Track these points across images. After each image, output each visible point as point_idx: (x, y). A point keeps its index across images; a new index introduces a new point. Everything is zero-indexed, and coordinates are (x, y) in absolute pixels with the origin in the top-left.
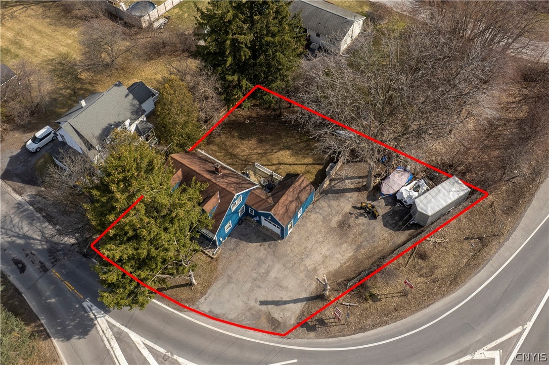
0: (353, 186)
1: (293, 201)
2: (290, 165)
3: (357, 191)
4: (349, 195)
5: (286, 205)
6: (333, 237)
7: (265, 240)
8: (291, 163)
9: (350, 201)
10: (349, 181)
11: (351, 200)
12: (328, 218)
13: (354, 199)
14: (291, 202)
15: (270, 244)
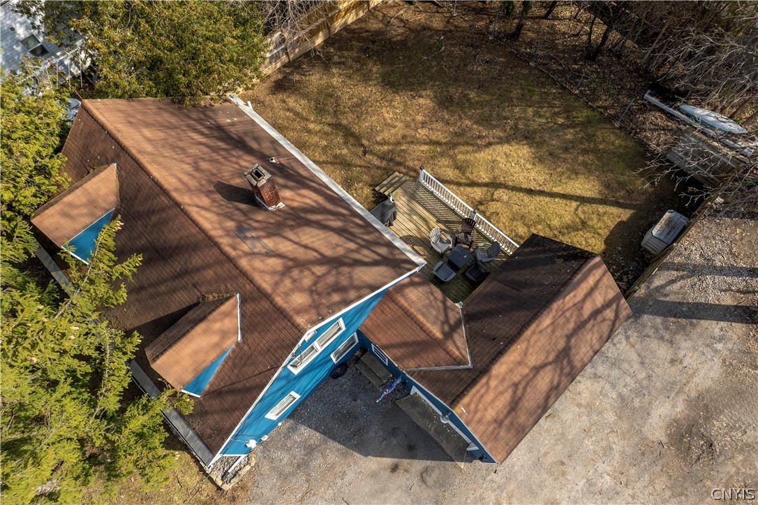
0: (727, 300)
1: (543, 366)
2: (530, 192)
3: (742, 320)
4: (715, 327)
5: (516, 385)
6: (652, 482)
7: (411, 451)
8: (533, 186)
9: (716, 351)
10: (718, 279)
11: (719, 346)
12: (637, 403)
13: (730, 346)
14: (537, 369)
15: (426, 470)
